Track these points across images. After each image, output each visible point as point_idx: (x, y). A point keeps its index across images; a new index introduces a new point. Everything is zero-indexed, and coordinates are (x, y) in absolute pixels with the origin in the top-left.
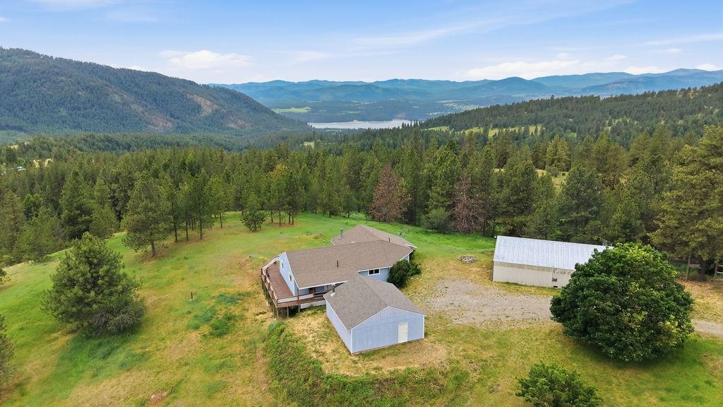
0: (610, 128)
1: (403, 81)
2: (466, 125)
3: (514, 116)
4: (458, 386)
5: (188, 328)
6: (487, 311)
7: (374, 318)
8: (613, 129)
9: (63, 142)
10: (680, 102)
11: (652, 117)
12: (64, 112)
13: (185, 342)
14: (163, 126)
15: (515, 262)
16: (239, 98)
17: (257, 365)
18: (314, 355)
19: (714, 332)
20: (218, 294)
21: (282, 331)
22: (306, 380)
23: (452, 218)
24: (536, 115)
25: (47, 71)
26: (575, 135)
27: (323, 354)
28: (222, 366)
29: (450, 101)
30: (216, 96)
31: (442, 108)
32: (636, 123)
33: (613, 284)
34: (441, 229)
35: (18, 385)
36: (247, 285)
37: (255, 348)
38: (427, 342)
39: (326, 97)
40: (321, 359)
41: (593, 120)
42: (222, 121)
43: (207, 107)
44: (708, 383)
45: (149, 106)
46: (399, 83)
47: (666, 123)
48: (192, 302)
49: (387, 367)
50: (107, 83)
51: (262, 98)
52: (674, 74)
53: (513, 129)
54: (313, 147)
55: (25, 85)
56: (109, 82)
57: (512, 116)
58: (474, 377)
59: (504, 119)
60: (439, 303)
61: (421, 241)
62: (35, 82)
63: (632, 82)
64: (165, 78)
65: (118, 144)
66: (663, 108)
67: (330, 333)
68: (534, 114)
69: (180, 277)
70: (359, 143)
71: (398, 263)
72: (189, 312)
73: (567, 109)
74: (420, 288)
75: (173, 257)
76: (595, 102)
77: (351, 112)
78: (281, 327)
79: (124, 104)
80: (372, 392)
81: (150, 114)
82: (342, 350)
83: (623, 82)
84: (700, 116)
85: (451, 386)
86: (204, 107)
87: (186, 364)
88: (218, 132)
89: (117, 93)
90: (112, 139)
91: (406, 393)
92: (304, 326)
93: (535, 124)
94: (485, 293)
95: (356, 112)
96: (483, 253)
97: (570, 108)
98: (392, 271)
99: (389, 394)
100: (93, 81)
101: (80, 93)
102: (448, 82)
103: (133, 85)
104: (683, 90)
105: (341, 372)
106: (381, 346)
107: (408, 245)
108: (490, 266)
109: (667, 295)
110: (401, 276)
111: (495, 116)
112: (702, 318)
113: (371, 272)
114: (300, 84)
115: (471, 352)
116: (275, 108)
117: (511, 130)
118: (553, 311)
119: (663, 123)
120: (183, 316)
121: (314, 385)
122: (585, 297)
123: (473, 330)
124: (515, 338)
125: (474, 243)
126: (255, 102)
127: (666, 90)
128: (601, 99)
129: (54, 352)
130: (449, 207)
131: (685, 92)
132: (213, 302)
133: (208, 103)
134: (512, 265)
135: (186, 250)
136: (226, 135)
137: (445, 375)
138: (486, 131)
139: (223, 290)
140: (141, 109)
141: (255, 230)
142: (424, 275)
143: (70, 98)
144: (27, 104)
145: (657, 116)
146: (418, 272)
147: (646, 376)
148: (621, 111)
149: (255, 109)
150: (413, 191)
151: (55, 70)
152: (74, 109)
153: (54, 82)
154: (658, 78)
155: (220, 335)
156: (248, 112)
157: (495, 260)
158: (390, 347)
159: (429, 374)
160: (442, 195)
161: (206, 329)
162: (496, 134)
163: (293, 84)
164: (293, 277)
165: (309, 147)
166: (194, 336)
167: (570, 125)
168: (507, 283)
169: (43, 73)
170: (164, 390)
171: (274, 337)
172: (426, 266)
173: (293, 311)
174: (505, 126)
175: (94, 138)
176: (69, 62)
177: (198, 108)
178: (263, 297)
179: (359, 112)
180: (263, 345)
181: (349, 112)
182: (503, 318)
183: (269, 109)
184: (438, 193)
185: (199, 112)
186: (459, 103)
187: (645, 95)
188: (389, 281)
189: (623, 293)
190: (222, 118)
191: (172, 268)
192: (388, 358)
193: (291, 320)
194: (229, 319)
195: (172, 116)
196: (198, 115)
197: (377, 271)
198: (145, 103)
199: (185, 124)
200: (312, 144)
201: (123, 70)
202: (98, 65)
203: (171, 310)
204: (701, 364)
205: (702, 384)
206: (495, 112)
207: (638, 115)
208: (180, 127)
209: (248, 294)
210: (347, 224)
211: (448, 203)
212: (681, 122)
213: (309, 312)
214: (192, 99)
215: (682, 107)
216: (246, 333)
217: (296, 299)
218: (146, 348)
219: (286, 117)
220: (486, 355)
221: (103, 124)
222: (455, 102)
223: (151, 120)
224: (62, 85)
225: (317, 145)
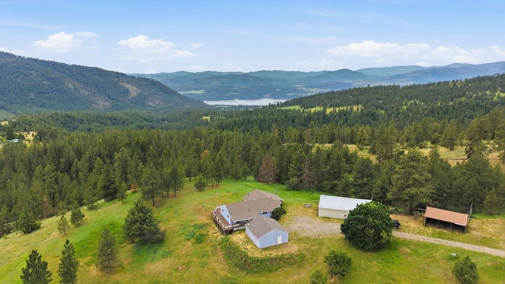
0: (405, 107)
1: (268, 72)
2: (312, 105)
3: (343, 99)
4: (302, 260)
5: (185, 240)
6: (315, 230)
7: (268, 234)
8: (407, 108)
9: (37, 118)
10: (451, 90)
11: (433, 100)
12: (33, 96)
13: (186, 246)
14: (103, 105)
15: (328, 208)
16: (156, 85)
17: (219, 255)
18: (244, 250)
19: (406, 237)
20: (193, 225)
21: (228, 240)
22: (242, 259)
23: (301, 181)
24: (358, 99)
25: (21, 67)
26: (383, 112)
27: (247, 249)
28: (204, 255)
29: (301, 85)
30: (140, 83)
31: (295, 90)
32: (422, 104)
33: (362, 218)
34: (295, 188)
35: (120, 265)
36: (205, 220)
37: (217, 248)
38: (289, 244)
39: (215, 83)
40: (246, 251)
41: (395, 102)
42: (144, 101)
43: (134, 91)
44: (398, 257)
45: (93, 91)
46: (266, 73)
47: (442, 104)
48: (183, 228)
49: (274, 253)
50: (64, 75)
51: (170, 84)
52: (451, 67)
53: (343, 108)
54: (209, 120)
55: (5, 76)
56: (65, 74)
57: (342, 99)
58: (309, 257)
59: (336, 101)
60: (295, 227)
61: (285, 195)
62: (12, 75)
63: (424, 72)
64: (104, 71)
65: (74, 118)
66: (440, 93)
67: (249, 241)
68: (356, 98)
69: (172, 217)
70: (241, 118)
71: (276, 209)
72: (183, 233)
73: (378, 94)
74: (286, 221)
75: (164, 206)
76: (396, 89)
77: (233, 93)
78: (227, 238)
79: (75, 90)
80: (268, 263)
81: (93, 97)
82: (254, 247)
83: (418, 72)
84: (463, 99)
85: (299, 260)
86: (131, 91)
87: (189, 255)
88: (142, 109)
89: (70, 82)
90: (70, 115)
91: (282, 263)
92: (237, 238)
93: (357, 105)
94: (314, 222)
95: (237, 93)
96: (315, 202)
97: (380, 93)
98: (273, 212)
99: (275, 264)
100: (53, 74)
101: (44, 82)
102: (299, 73)
103: (81, 76)
104: (453, 81)
105: (256, 256)
106: (271, 245)
107: (279, 199)
108: (317, 209)
109: (383, 223)
110: (277, 215)
111: (331, 99)
112: (404, 231)
113: (264, 213)
114: (197, 74)
115: (307, 247)
116: (180, 91)
117: (341, 108)
118: (341, 229)
119: (439, 104)
120: (180, 235)
121: (245, 261)
122: (352, 224)
123: (308, 238)
124: (325, 242)
125: (312, 196)
126: (167, 87)
127: (443, 81)
128: (401, 87)
129: (128, 251)
130: (298, 176)
131: (455, 83)
132: (192, 228)
133: (135, 88)
134: (326, 209)
135: (169, 202)
136: (148, 111)
137: (297, 256)
138: (325, 110)
139: (195, 222)
140: (87, 93)
141: (201, 191)
142: (288, 214)
143: (37, 86)
144: (7, 90)
145: (436, 99)
146: (285, 213)
147: (375, 254)
148: (413, 96)
149: (167, 92)
150: (280, 166)
151: (27, 66)
152: (40, 93)
153: (26, 75)
154: (440, 69)
155: (200, 243)
156: (162, 94)
157: (319, 207)
158: (274, 246)
159: (290, 256)
160: (296, 169)
161: (193, 240)
162: (331, 112)
163: (192, 74)
164: (229, 216)
165: (207, 120)
166: (189, 243)
167: (380, 105)
168: (325, 217)
169: (18, 68)
170: (183, 265)
171: (224, 243)
172: (289, 209)
173: (231, 232)
174: (338, 106)
175: (57, 115)
176: (36, 61)
177: (127, 92)
178: (214, 225)
179: (239, 93)
180: (220, 246)
181: (232, 93)
182: (321, 233)
183: (176, 92)
184: (293, 168)
185: (128, 95)
186: (307, 87)
187: (429, 85)
188: (272, 217)
189: (366, 222)
190: (144, 98)
191: (166, 212)
192: (274, 250)
193: (230, 235)
194: (202, 236)
195: (109, 97)
196: (127, 97)
197: (266, 213)
198: (90, 89)
199: (118, 103)
200: (208, 118)
201: (74, 66)
202: (57, 62)
203: (174, 232)
204: (397, 250)
205: (395, 257)
206: (330, 96)
207: (424, 98)
208: (115, 106)
209: (207, 224)
210: (246, 185)
211: (299, 174)
212: (451, 103)
213: (238, 232)
214: (123, 85)
215: (452, 93)
216: (211, 242)
217: (232, 226)
218: (169, 249)
219: (189, 97)
220: (313, 248)
221: (61, 104)
222: (305, 87)
223: (95, 101)
224: (31, 76)
225: (212, 118)
